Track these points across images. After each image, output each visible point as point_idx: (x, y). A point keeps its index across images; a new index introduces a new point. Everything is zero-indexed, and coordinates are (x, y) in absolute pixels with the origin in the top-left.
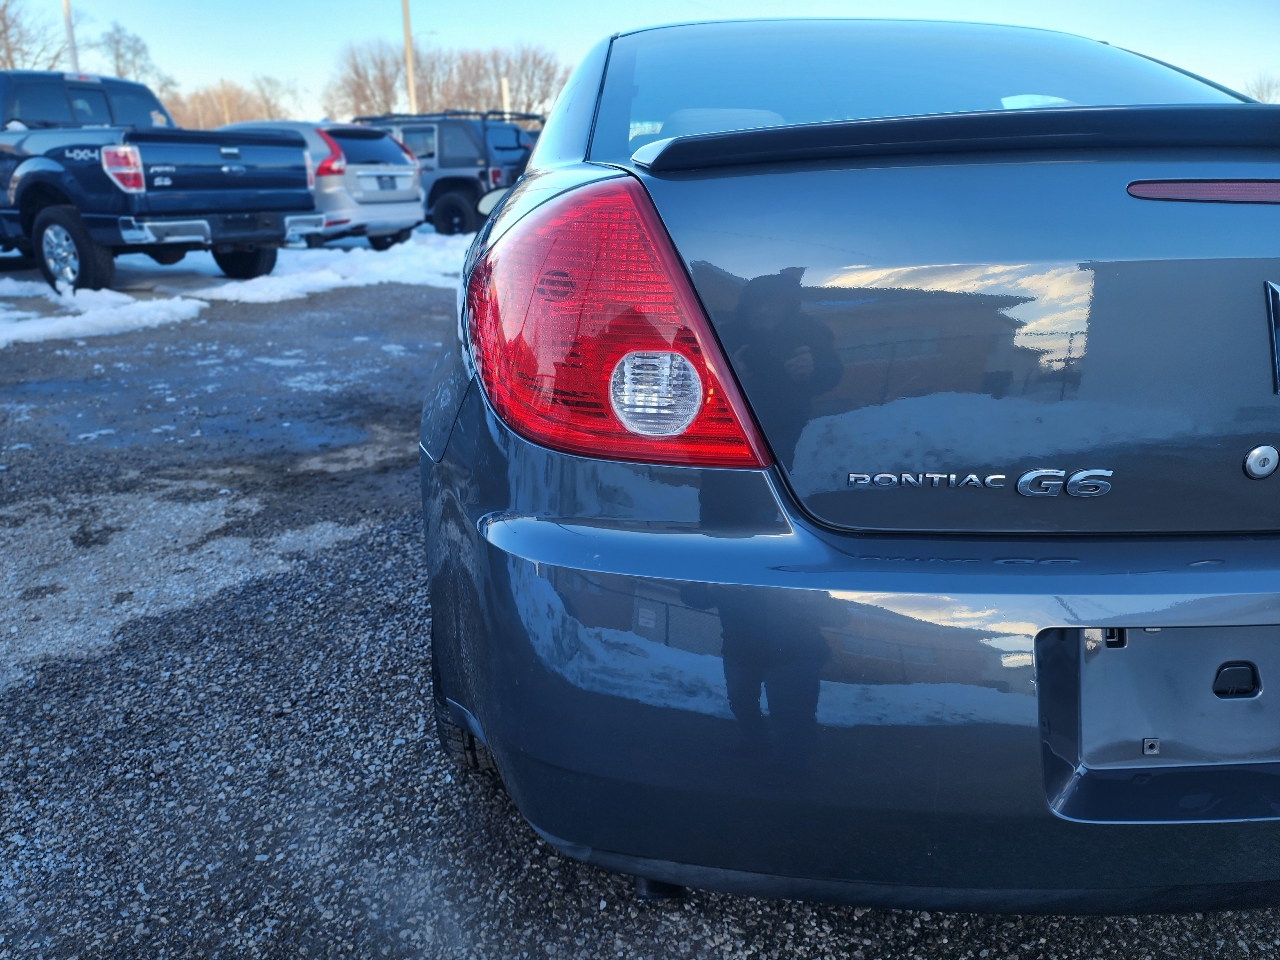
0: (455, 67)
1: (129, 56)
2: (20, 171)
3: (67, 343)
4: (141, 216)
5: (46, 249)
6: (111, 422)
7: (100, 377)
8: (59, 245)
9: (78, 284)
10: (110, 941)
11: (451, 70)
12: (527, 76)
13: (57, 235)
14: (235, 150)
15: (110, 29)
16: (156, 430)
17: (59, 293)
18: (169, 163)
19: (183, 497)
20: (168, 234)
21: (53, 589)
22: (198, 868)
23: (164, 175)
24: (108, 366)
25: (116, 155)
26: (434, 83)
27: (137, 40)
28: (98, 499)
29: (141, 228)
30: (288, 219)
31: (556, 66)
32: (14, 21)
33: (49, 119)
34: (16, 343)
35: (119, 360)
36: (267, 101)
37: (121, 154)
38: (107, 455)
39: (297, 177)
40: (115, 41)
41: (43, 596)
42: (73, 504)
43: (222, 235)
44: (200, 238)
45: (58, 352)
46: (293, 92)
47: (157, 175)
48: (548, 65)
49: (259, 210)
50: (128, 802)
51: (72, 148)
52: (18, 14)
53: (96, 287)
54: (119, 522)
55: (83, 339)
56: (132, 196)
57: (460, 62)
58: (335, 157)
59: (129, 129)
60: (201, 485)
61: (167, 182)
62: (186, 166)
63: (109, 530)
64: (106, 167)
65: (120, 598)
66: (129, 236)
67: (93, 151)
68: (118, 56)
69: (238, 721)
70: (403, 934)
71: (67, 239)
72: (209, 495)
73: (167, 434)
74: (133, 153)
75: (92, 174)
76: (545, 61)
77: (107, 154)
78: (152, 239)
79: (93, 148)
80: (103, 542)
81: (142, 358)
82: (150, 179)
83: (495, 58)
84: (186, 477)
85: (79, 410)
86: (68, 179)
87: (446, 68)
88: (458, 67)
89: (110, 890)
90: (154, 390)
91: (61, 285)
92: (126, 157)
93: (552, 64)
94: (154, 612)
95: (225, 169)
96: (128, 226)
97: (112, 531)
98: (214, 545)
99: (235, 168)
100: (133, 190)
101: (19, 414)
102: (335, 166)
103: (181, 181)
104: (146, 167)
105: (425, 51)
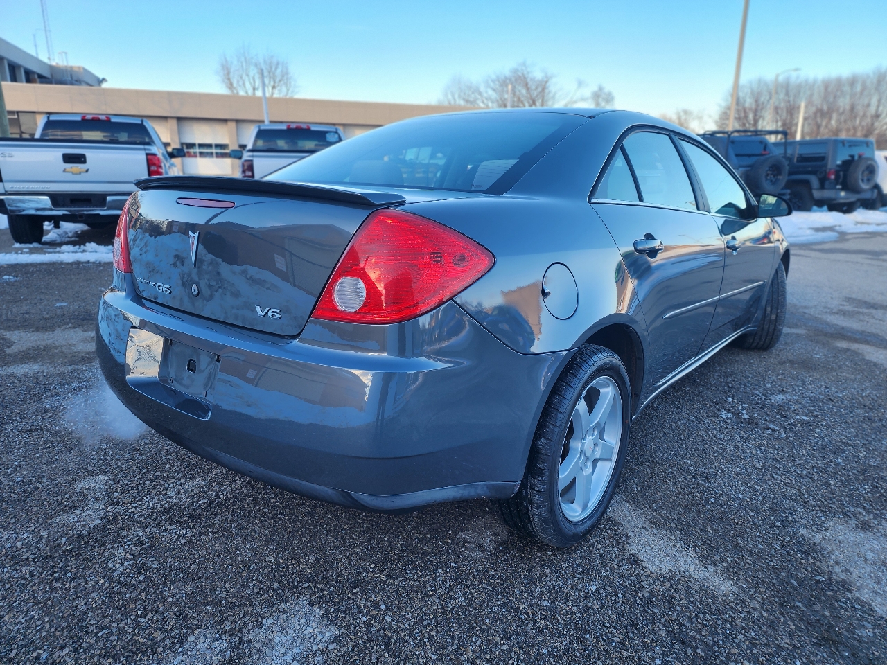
105: (793, 80)
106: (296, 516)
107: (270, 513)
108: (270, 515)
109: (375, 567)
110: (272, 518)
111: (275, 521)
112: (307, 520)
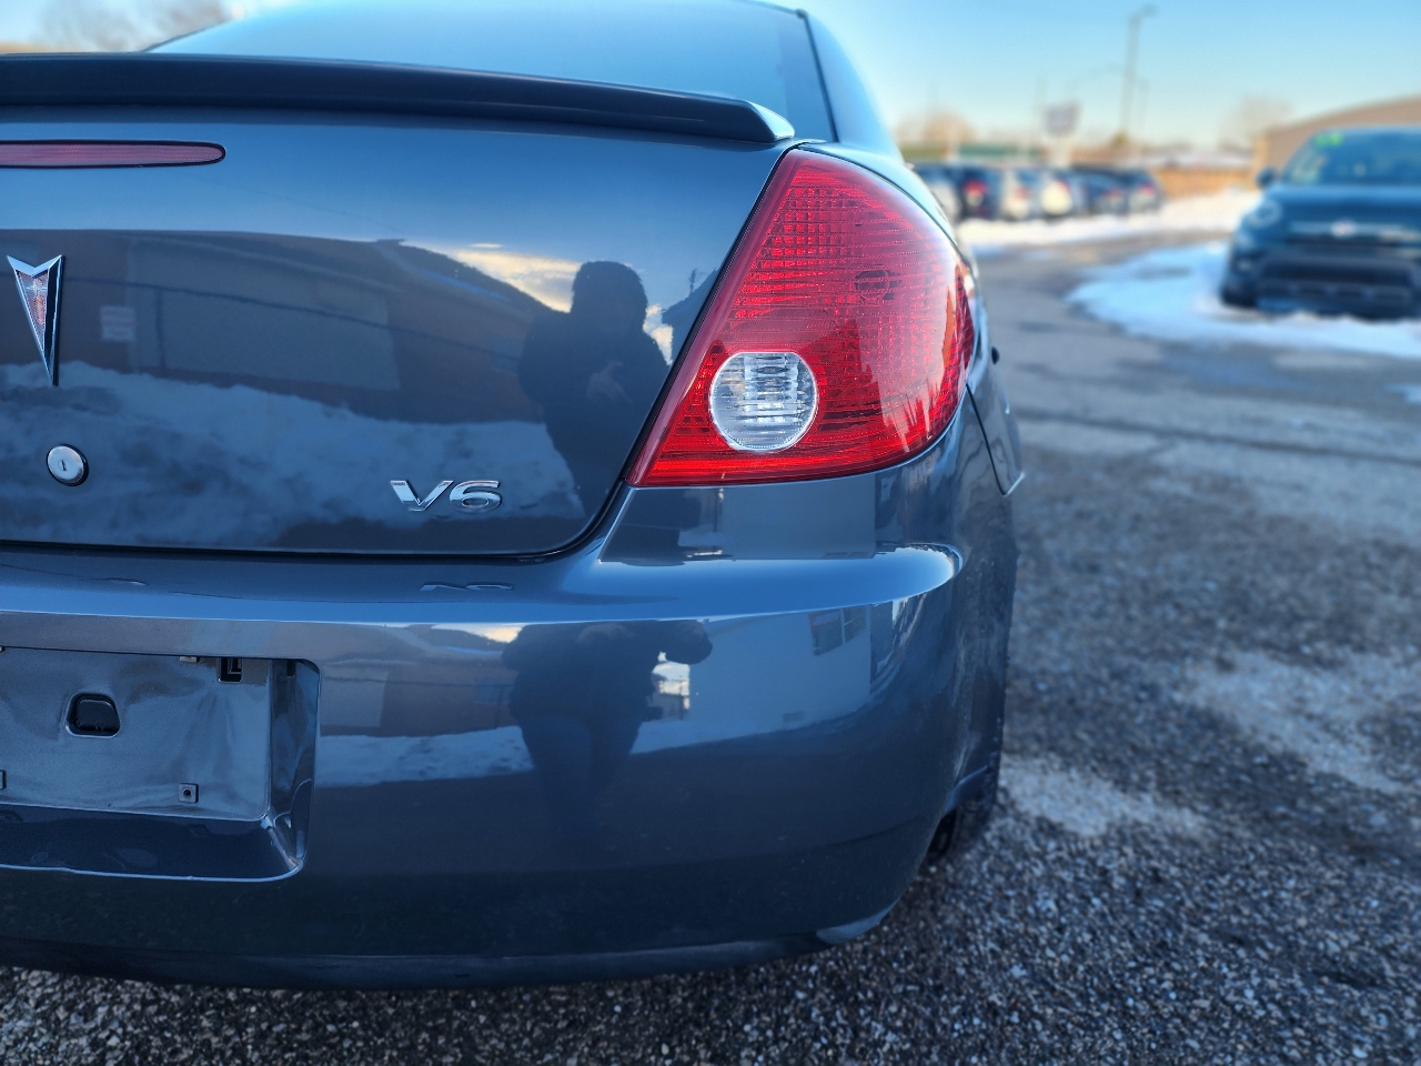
106: (378, 1009)
107: (298, 1031)
108: (305, 1037)
109: (672, 1049)
110: (315, 1044)
111: (332, 1047)
112: (414, 1009)
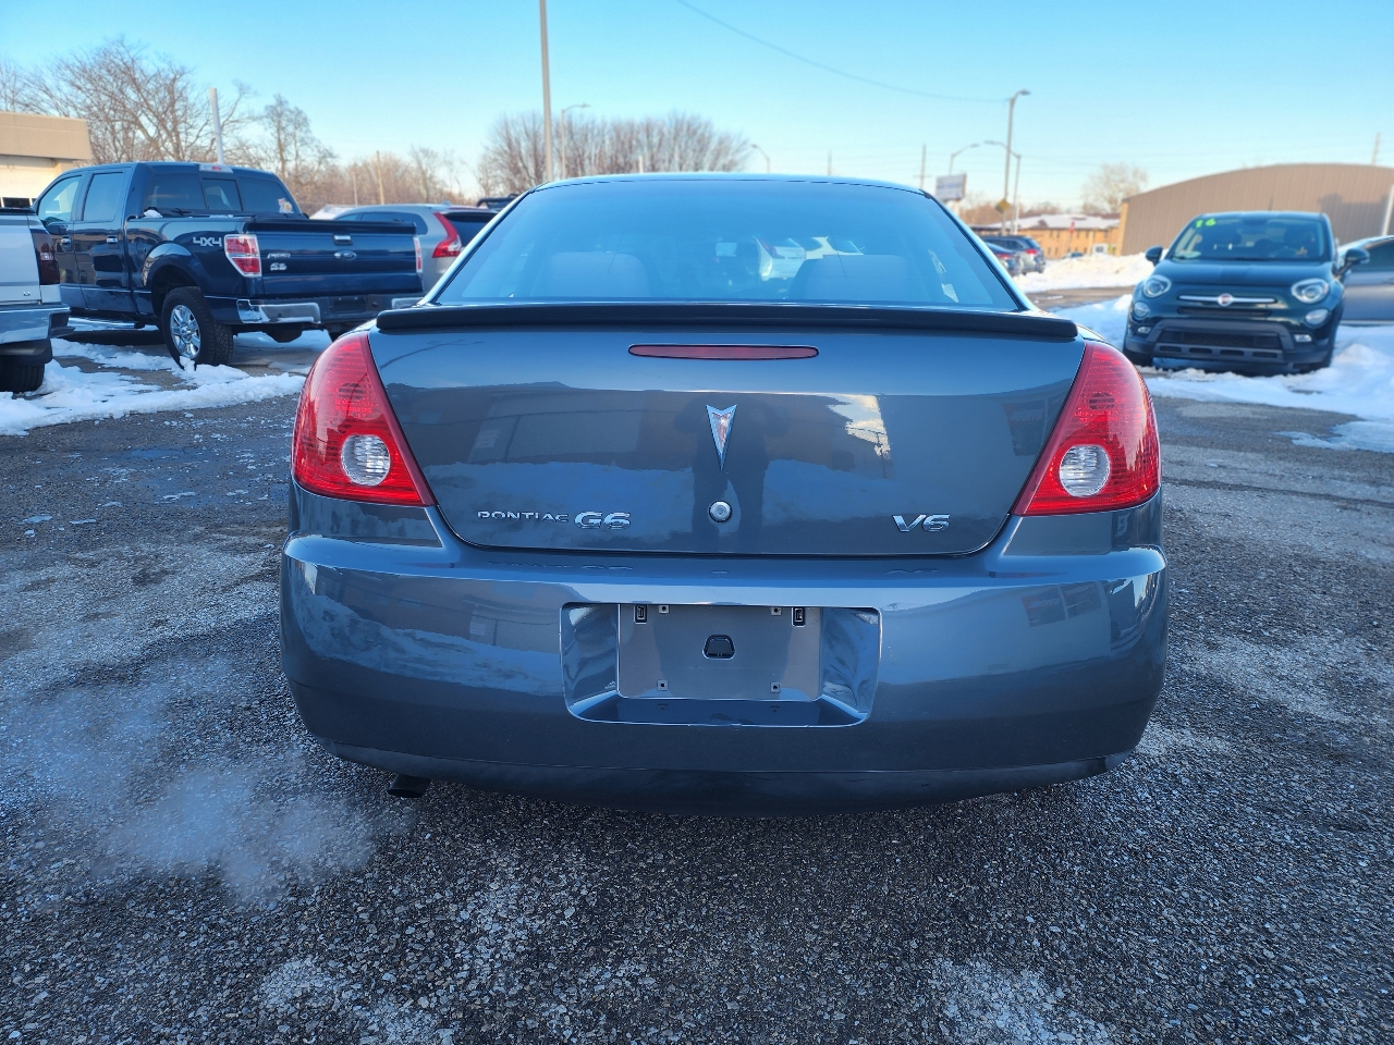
0: (607, 138)
1: (290, 129)
2: (154, 254)
3: (177, 414)
4: (257, 298)
5: (173, 326)
6: (194, 485)
7: (197, 447)
8: (184, 324)
9: (198, 361)
10: (80, 835)
11: (604, 142)
12: (680, 147)
13: (182, 314)
14: (348, 238)
15: (273, 102)
16: (230, 494)
17: (182, 367)
18: (286, 248)
19: (236, 550)
20: (280, 316)
21: (108, 615)
22: (154, 798)
23: (279, 261)
24: (206, 436)
25: (237, 242)
26: (586, 155)
27: (299, 113)
28: (163, 549)
29: (256, 309)
30: (394, 301)
31: (710, 137)
32: (181, 94)
33: (183, 207)
34: (132, 414)
35: (217, 431)
36: (424, 173)
37: (242, 241)
38: (182, 513)
39: (408, 261)
40: (278, 114)
41: (99, 619)
42: (142, 551)
43: (331, 316)
44: (311, 319)
45: (167, 423)
46: (450, 163)
47: (274, 260)
48: (703, 135)
49: (367, 293)
50: (118, 757)
51: (199, 235)
52: (184, 88)
53: (215, 364)
54: (175, 567)
55: (191, 411)
56: (249, 279)
57: (614, 134)
58: (452, 240)
59: (249, 219)
60: (252, 540)
61: (283, 267)
62: (301, 253)
63: (165, 572)
64: (227, 254)
65: (158, 623)
66: (246, 316)
67: (217, 240)
68: (280, 129)
69: (215, 711)
70: (279, 844)
71: (192, 319)
72: (258, 548)
73: (239, 497)
74: (252, 241)
75: (216, 259)
76: (700, 132)
77: (230, 241)
78: (266, 320)
79: (219, 235)
80: (157, 582)
81: (239, 430)
82: (266, 264)
83: (648, 130)
84: (243, 533)
85: (171, 474)
86: (196, 264)
87: (598, 139)
88: (611, 139)
89: (90, 807)
90: (239, 459)
91: (184, 360)
92: (245, 244)
93: (707, 135)
94: (180, 634)
95: (337, 255)
96: (245, 307)
97: (167, 573)
98: (245, 587)
99: (346, 254)
100: (251, 275)
101: (118, 477)
102: (451, 248)
103: (295, 266)
104: (264, 253)
105: (578, 123)
